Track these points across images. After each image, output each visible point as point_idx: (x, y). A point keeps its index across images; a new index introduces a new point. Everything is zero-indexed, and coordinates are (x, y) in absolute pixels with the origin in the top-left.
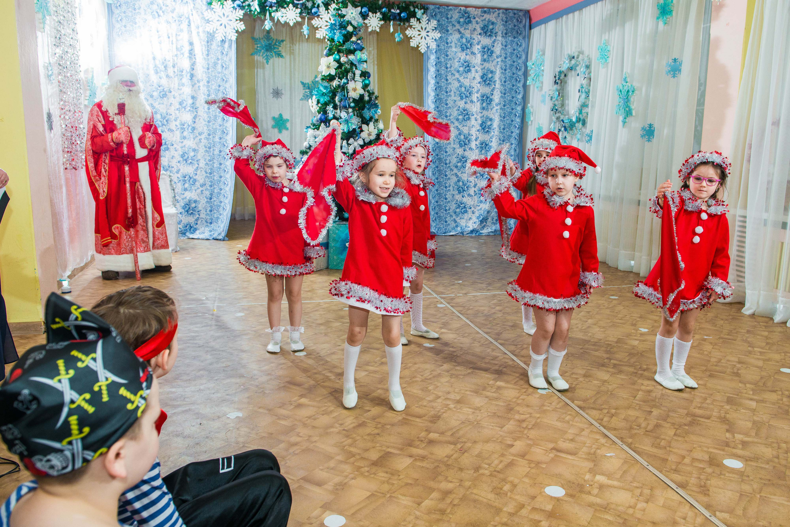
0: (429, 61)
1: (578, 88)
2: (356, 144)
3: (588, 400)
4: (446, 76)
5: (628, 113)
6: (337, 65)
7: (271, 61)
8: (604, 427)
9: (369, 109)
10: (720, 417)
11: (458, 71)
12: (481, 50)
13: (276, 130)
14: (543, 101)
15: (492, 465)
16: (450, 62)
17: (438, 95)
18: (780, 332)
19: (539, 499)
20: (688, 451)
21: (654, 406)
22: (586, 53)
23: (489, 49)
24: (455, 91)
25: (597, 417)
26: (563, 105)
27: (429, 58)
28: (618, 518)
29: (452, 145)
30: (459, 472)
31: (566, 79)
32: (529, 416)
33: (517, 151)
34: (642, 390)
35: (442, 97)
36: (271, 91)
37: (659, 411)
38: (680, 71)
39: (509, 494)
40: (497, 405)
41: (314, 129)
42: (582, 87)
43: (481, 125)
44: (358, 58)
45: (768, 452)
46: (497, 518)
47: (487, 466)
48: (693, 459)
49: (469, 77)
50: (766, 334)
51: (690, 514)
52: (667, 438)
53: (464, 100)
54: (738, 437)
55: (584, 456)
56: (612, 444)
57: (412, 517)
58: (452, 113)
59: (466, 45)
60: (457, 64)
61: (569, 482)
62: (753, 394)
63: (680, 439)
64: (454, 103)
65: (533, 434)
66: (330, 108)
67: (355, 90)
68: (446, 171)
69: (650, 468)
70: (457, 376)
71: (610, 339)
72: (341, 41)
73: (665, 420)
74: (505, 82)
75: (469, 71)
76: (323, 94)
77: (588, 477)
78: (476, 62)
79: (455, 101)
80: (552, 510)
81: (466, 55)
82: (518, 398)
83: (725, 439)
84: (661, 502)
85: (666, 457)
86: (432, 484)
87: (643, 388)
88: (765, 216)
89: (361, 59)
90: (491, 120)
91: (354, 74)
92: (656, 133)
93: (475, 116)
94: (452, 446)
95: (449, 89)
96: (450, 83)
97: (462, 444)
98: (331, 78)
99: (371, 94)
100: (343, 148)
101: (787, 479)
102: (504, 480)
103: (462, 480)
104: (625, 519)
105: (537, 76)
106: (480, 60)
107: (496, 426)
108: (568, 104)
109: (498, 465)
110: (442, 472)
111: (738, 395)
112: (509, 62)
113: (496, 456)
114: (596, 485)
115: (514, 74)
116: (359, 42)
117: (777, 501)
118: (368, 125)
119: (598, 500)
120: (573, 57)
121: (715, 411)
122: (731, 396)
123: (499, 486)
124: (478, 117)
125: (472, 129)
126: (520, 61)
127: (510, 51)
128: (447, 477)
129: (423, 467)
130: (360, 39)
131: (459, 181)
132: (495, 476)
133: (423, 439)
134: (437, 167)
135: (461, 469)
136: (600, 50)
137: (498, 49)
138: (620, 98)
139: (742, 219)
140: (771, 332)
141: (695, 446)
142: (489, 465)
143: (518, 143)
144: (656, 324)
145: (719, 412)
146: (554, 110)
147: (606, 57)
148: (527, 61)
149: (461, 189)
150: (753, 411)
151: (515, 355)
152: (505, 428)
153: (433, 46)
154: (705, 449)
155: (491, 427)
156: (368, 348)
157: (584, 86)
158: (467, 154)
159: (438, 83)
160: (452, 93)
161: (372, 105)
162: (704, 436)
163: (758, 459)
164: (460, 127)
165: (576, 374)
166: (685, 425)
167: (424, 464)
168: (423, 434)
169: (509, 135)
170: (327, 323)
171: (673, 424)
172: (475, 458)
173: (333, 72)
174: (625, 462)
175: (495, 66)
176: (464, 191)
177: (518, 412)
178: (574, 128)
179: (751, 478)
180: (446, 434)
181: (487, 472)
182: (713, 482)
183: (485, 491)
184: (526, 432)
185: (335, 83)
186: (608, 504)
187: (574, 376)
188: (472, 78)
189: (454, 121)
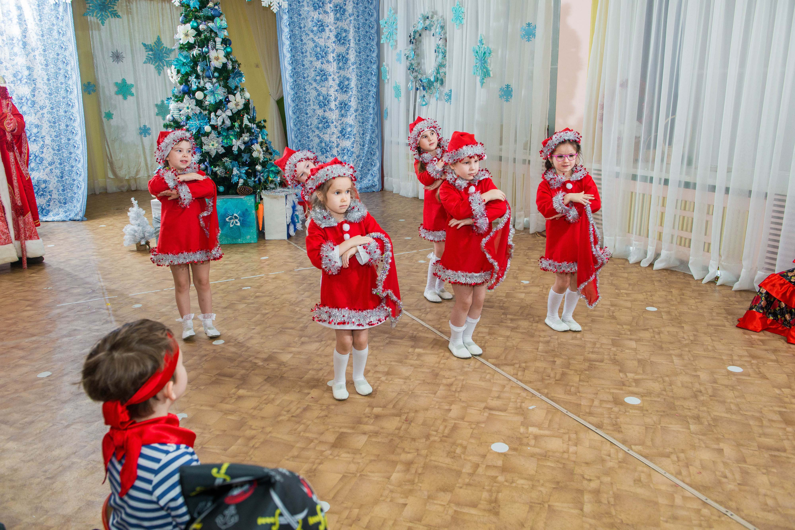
0: (282, 21)
1: (433, 48)
2: (224, 115)
3: (499, 357)
4: (301, 36)
5: (486, 74)
6: (194, 33)
7: (107, 22)
8: (520, 381)
9: (233, 78)
10: (611, 360)
11: (312, 31)
12: (333, 8)
13: (121, 97)
14: (399, 60)
15: (439, 431)
16: (303, 21)
17: (294, 56)
18: (637, 273)
19: (489, 457)
20: (594, 394)
21: (555, 356)
22: (440, 13)
23: (341, 8)
24: (311, 51)
25: (512, 372)
26: (419, 64)
27: (281, 18)
28: (558, 464)
29: (312, 107)
30: (413, 443)
31: (420, 38)
32: (454, 379)
33: (376, 110)
34: (542, 342)
35: (298, 58)
36: (111, 54)
37: (561, 360)
38: (534, 35)
39: (462, 456)
40: (423, 372)
41: (177, 101)
42: (438, 48)
43: (339, 85)
44: (218, 25)
45: (656, 387)
46: (460, 480)
47: (435, 433)
48: (601, 401)
49: (323, 37)
50: (626, 275)
51: (613, 451)
52: (575, 384)
53: (320, 60)
54: (630, 375)
55: (513, 411)
56: (533, 397)
57: (386, 492)
58: (309, 74)
59: (318, 4)
60: (310, 23)
61: (509, 437)
62: (631, 334)
63: (585, 384)
64: (311, 63)
65: (464, 396)
66: (192, 79)
67: (217, 59)
68: (308, 133)
69: (570, 414)
70: (377, 348)
71: (500, 294)
72: (197, 7)
73: (568, 368)
74: (359, 41)
75: (323, 30)
76: (183, 64)
77: (522, 430)
78: (329, 21)
79: (312, 62)
80: (503, 465)
81: (319, 14)
82: (439, 363)
83: (620, 380)
84: (587, 444)
85: (579, 402)
86: (393, 457)
87: (541, 339)
88: (617, 169)
89: (221, 26)
90: (348, 79)
91: (215, 42)
92: (513, 93)
93: (333, 76)
94: (398, 418)
95: (305, 49)
96: (305, 44)
97: (406, 415)
98: (190, 47)
99: (234, 62)
100: (212, 120)
101: (677, 408)
102: (454, 444)
103: (418, 450)
104: (564, 464)
105: (391, 34)
106: (333, 19)
107: (430, 393)
108: (424, 64)
109: (444, 430)
110: (398, 444)
111: (619, 337)
112: (362, 21)
113: (439, 422)
114: (531, 437)
115: (367, 32)
116: (216, 7)
117: (674, 429)
118: (234, 95)
119: (537, 450)
120: (428, 18)
121: (606, 354)
122: (614, 338)
123: (452, 450)
124: (336, 77)
125: (330, 89)
126: (372, 19)
127: (361, 9)
128: (404, 449)
129: (379, 442)
130: (216, 4)
131: (321, 142)
132: (445, 441)
133: (370, 415)
134: (299, 129)
135: (414, 440)
136: (454, 12)
137: (350, 8)
138: (477, 59)
139: (596, 172)
140: (630, 273)
141: (598, 389)
142: (436, 431)
143: (376, 102)
144: (534, 275)
145: (609, 355)
146: (411, 69)
147: (460, 18)
148: (379, 20)
149: (324, 150)
150: (635, 350)
151: (422, 320)
152: (438, 394)
153: (285, 5)
154: (608, 390)
155: (425, 395)
156: (283, 328)
157: (440, 47)
158: (327, 114)
159: (293, 44)
160: (308, 54)
161: (236, 73)
162: (603, 379)
163: (650, 393)
164: (318, 88)
165: (482, 333)
166: (586, 370)
167: (379, 439)
168: (367, 410)
169: (367, 94)
170: (231, 306)
171: (576, 371)
172: (422, 426)
173: (192, 40)
174: (548, 412)
175: (348, 25)
176: (327, 151)
177: (444, 377)
178: (432, 88)
179: (650, 412)
180: (388, 407)
181: (436, 438)
182: (621, 419)
183: (442, 456)
184: (457, 395)
185: (195, 52)
186: (546, 452)
187: (480, 335)
188: (327, 37)
189: (313, 82)
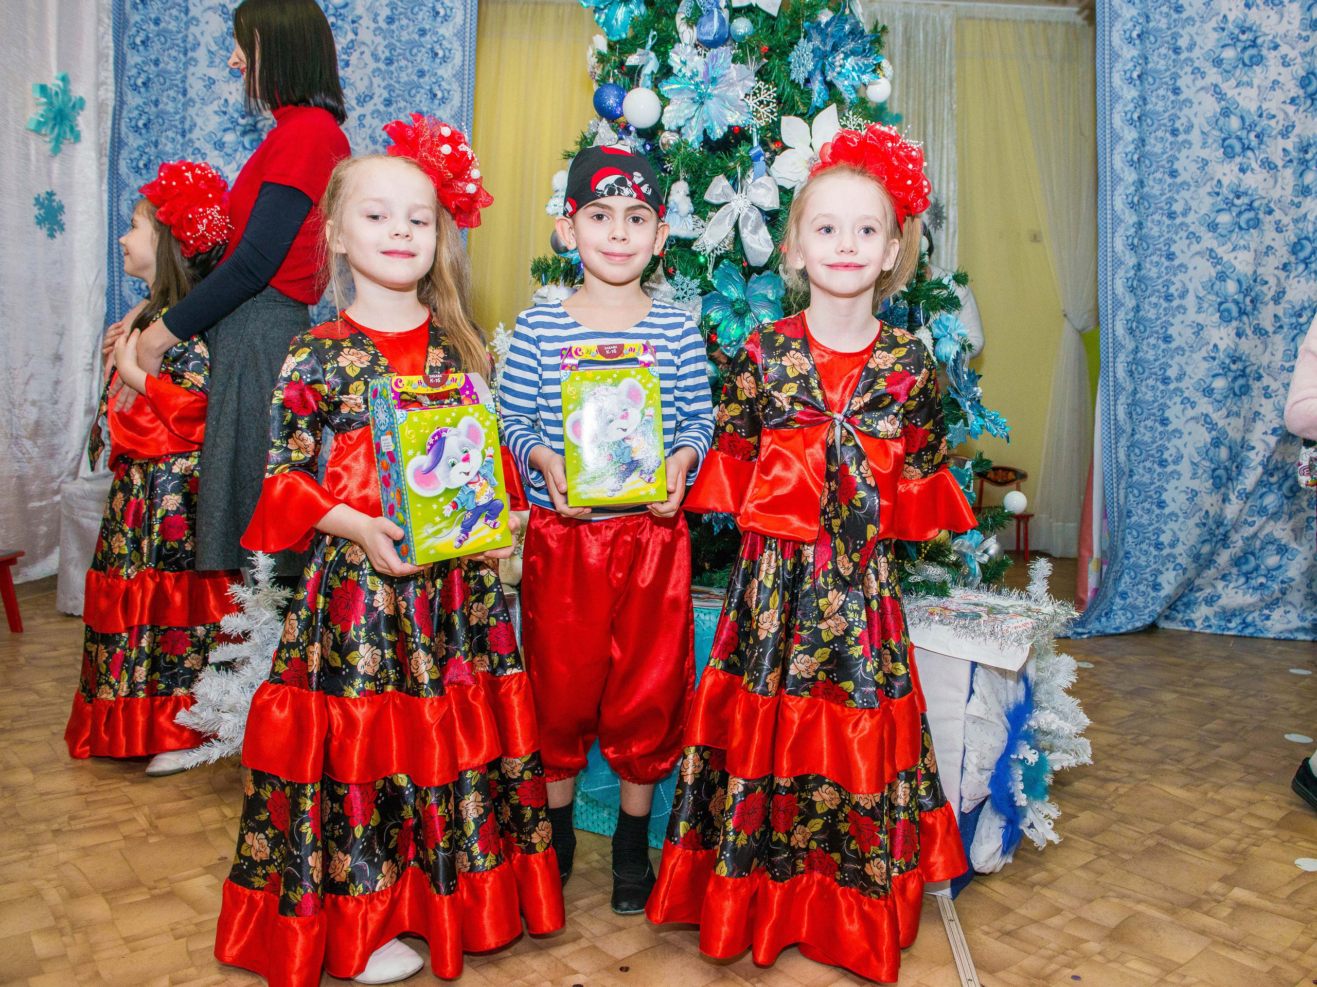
4: (1175, 77)
11: (1218, 62)
16: (1189, 29)
24: (1207, 129)
29: (1192, 315)
35: (1159, 148)
49: (1256, 82)
53: (1238, 160)
58: (1193, 204)
60: (1215, 35)
64: (1202, 168)
75: (1258, 60)
78: (1282, 29)
79: (1205, 163)
93: (1278, 215)
95: (1184, 120)
96: (1188, 102)
106: (1296, 23)
124: (1287, 220)
125: (1264, 259)
160: (1195, 136)
164: (1220, 251)
188: (1269, 83)
189: (1203, 232)
